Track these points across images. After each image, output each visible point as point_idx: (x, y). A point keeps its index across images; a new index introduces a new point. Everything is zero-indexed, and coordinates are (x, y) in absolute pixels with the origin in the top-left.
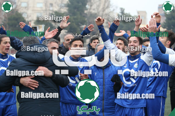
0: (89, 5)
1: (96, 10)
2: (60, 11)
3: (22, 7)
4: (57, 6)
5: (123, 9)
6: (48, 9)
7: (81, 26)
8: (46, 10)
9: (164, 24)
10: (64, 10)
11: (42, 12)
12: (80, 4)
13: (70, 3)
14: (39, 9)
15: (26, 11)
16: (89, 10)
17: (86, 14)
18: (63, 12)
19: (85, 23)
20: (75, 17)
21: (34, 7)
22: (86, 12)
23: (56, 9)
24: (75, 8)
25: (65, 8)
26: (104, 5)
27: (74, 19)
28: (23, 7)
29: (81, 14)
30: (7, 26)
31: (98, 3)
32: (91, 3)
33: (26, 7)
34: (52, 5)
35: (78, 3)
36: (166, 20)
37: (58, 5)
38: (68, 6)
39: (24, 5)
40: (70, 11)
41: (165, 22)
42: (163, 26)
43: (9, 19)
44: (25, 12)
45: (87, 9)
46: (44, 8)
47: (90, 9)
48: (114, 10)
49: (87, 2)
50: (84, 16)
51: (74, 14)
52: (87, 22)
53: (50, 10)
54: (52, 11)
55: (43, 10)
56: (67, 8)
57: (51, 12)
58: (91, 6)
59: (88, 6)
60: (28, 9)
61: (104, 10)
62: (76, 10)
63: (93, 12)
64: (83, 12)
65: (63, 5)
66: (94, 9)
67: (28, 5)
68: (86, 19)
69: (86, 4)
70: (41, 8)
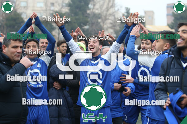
0: (92, 4)
1: (99, 9)
2: (61, 11)
3: (20, 7)
4: (57, 6)
5: (128, 9)
6: (48, 8)
7: (83, 27)
8: (46, 10)
9: (172, 25)
10: (66, 10)
11: (42, 12)
12: (83, 4)
13: (71, 3)
14: (39, 9)
15: (25, 11)
16: (91, 10)
17: (89, 14)
18: (63, 12)
19: (88, 24)
20: (77, 17)
21: (34, 7)
22: (88, 12)
23: (57, 8)
24: (77, 7)
25: (66, 7)
26: (108, 4)
27: (76, 19)
28: (22, 7)
29: (83, 14)
30: (5, 26)
31: (101, 2)
32: (94, 2)
33: (24, 7)
34: (53, 4)
35: (80, 2)
36: (174, 20)
37: (59, 5)
38: (69, 5)
39: (23, 4)
40: (71, 10)
41: (173, 22)
42: (171, 27)
43: (7, 20)
44: (23, 12)
45: (89, 9)
46: (44, 8)
47: (93, 9)
48: (118, 10)
49: (90, 1)
50: (86, 17)
51: (76, 14)
52: (90, 22)
53: (50, 10)
54: (53, 11)
55: (43, 10)
56: (69, 8)
57: (51, 12)
58: (94, 5)
59: (90, 6)
60: (27, 9)
61: (108, 9)
62: (77, 10)
63: (97, 12)
64: (86, 12)
65: (64, 4)
66: (97, 9)
67: (27, 4)
68: (89, 19)
69: (88, 4)
70: (41, 7)
